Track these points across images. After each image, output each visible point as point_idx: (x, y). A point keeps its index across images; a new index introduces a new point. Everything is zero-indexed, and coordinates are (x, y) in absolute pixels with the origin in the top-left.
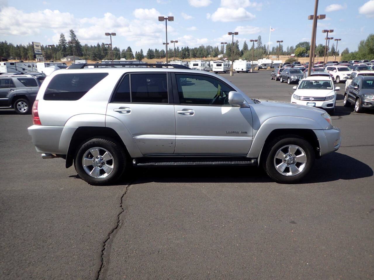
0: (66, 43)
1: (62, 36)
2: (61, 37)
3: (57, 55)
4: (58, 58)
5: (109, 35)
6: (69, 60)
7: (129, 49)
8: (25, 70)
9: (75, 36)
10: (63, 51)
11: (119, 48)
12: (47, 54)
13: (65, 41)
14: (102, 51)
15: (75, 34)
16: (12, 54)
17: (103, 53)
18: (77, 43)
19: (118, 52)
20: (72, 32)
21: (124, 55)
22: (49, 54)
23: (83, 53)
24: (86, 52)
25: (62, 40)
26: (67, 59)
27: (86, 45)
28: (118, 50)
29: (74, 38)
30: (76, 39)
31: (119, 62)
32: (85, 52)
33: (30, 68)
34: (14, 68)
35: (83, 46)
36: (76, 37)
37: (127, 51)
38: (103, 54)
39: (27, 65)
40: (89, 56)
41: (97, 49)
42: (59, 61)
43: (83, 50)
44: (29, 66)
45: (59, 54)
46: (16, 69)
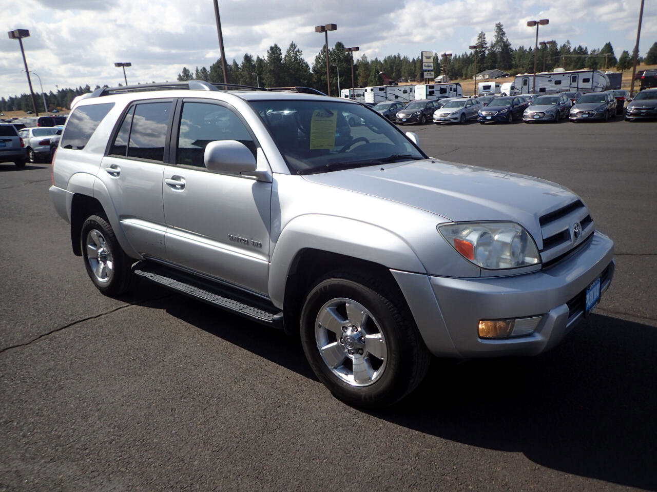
0: (487, 47)
1: (482, 36)
2: (479, 39)
3: (469, 69)
4: (469, 75)
5: (535, 25)
6: (487, 77)
7: (609, 47)
8: (399, 98)
9: (504, 34)
10: (478, 63)
11: (586, 48)
12: (453, 70)
13: (486, 44)
14: (549, 56)
15: (504, 30)
16: (405, 72)
17: (551, 59)
18: (506, 46)
19: (583, 56)
20: (499, 28)
21: (592, 60)
22: (456, 68)
23: (514, 62)
24: (520, 61)
25: (481, 43)
26: (484, 76)
27: (521, 48)
28: (585, 52)
29: (501, 38)
30: (505, 39)
31: (549, 76)
32: (517, 60)
33: (406, 94)
34: (384, 95)
35: (516, 50)
36: (506, 35)
37: (603, 52)
38: (550, 62)
39: (403, 89)
40: (523, 67)
41: (540, 54)
42: (470, 80)
43: (515, 58)
44: (405, 92)
45: (472, 68)
46: (386, 97)
